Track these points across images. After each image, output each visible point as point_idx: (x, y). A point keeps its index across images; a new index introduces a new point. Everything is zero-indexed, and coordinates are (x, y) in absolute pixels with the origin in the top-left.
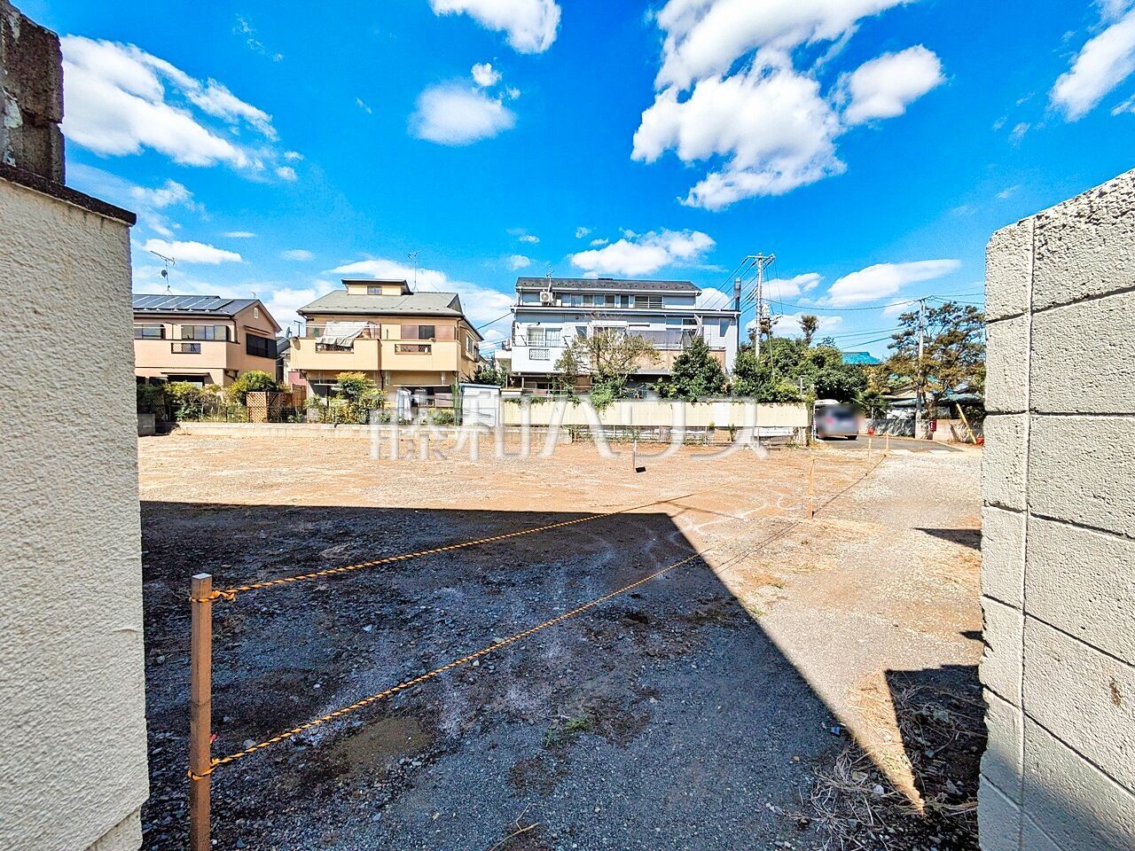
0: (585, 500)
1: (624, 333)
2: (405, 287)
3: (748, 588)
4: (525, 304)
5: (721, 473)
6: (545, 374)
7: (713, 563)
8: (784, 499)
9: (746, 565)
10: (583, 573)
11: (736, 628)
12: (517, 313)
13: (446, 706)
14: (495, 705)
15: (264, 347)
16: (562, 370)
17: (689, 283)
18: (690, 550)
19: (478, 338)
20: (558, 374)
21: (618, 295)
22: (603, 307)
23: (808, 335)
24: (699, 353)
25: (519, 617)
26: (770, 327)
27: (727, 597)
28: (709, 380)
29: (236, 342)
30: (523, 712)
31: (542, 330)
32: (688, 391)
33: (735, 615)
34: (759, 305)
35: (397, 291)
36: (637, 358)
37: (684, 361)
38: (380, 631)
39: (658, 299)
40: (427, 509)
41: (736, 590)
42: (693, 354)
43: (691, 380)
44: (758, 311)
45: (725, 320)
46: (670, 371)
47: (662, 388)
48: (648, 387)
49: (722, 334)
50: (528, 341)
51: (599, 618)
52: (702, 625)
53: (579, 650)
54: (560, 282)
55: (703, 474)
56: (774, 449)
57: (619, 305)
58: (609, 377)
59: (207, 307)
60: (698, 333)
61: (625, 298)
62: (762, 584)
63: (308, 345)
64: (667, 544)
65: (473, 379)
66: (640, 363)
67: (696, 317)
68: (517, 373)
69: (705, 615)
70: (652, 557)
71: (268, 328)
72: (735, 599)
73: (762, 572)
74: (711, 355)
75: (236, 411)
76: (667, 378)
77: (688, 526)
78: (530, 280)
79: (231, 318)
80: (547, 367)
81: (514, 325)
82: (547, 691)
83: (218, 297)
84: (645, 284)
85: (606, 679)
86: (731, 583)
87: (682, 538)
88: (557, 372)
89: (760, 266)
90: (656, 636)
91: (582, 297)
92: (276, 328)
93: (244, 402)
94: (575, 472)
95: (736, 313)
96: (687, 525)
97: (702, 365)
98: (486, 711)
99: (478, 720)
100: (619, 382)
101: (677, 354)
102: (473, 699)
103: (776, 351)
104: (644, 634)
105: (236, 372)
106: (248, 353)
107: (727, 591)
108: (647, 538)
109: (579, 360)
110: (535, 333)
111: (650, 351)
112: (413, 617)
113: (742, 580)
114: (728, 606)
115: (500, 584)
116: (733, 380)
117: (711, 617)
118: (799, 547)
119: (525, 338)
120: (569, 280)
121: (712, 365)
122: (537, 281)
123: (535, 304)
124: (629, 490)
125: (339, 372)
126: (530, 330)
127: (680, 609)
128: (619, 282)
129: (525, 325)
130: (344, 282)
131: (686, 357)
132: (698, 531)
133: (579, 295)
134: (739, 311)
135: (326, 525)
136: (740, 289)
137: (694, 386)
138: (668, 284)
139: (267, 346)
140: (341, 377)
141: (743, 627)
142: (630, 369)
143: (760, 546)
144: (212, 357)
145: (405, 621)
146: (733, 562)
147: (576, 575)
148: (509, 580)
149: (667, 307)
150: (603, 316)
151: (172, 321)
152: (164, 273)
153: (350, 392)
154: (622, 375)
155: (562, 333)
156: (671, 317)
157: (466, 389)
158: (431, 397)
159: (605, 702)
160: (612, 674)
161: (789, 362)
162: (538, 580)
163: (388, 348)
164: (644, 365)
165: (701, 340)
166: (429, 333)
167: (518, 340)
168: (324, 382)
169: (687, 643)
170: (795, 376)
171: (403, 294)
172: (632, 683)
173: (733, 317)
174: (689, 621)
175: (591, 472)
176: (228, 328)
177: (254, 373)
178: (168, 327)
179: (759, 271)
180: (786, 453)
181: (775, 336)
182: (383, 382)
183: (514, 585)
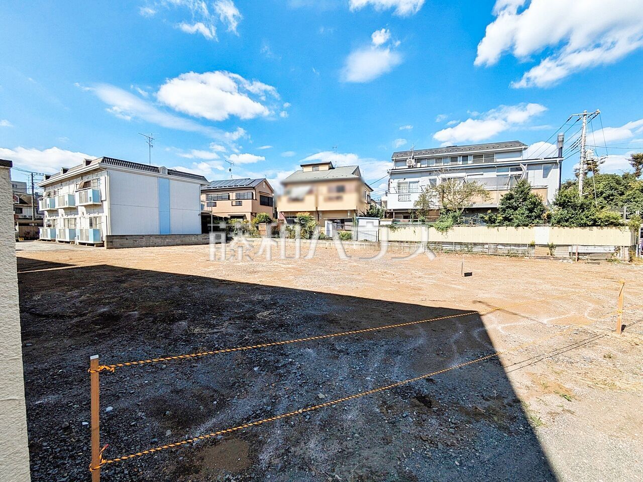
0: (419, 295)
1: (463, 181)
2: (330, 165)
3: (534, 393)
4: (397, 168)
5: (535, 280)
6: (407, 210)
7: (505, 361)
8: (595, 309)
9: (539, 369)
10: (398, 353)
11: (510, 433)
12: (391, 174)
13: (269, 440)
14: (298, 448)
15: (267, 201)
16: (418, 207)
17: (518, 142)
18: (489, 346)
19: (370, 190)
20: (416, 210)
21: (459, 156)
22: (449, 164)
23: (637, 169)
24: (522, 192)
25: (341, 380)
26: (597, 166)
27: (510, 398)
28: (531, 210)
29: (256, 199)
30: (313, 462)
31: (407, 183)
32: (512, 219)
33: (513, 419)
34: (583, 150)
35: (327, 167)
36: (472, 197)
37: (510, 197)
38: (262, 372)
39: (490, 156)
40: (321, 292)
41: (522, 393)
42: (517, 192)
43: (515, 211)
44: (582, 155)
45: (546, 165)
46: (497, 205)
47: (490, 217)
48: (479, 216)
49: (545, 176)
50: (397, 191)
51: (395, 393)
52: (478, 422)
53: (371, 418)
54: (420, 152)
55: (519, 281)
56: (593, 263)
57: (461, 163)
58: (450, 210)
59: (245, 184)
60: (524, 177)
61: (465, 157)
62: (550, 392)
63: (284, 199)
64: (469, 338)
65: (366, 214)
66: (474, 200)
67: (522, 166)
68: (391, 210)
69: (483, 411)
70: (454, 347)
71: (269, 192)
72: (517, 401)
73: (553, 379)
74: (532, 192)
75: (255, 233)
76: (494, 210)
77: (493, 325)
78: (401, 153)
79: (254, 188)
80: (409, 206)
81: (389, 181)
82: (335, 447)
83: (249, 179)
84: (481, 146)
85: (380, 451)
86: (518, 385)
87: (485, 336)
88: (414, 208)
89: (584, 121)
90: (433, 421)
91: (435, 160)
92: (272, 191)
93: (257, 228)
94: (420, 274)
95: (558, 160)
96: (492, 323)
97: (525, 200)
98: (290, 452)
99: (283, 458)
100: (458, 213)
101: (504, 193)
102: (287, 439)
103: (601, 184)
104: (424, 417)
105: (256, 213)
106: (261, 204)
107: (513, 392)
108: (456, 331)
109: (430, 200)
110: (402, 185)
111: (482, 192)
112: (282, 366)
113: (529, 383)
114: (508, 408)
115: (339, 352)
116: (554, 211)
117: (489, 414)
118: (600, 359)
119: (396, 188)
120: (426, 151)
121: (533, 200)
122: (405, 153)
123: (403, 167)
124: (454, 289)
125: (297, 212)
126: (399, 184)
127: (463, 400)
128: (462, 147)
129: (396, 181)
130: (302, 166)
131: (511, 195)
132: (501, 331)
133: (433, 158)
134: (561, 157)
135: (268, 298)
136: (563, 141)
137: (517, 215)
138: (499, 145)
139: (268, 200)
140: (298, 215)
141: (517, 433)
142: (466, 204)
143: (557, 352)
144: (246, 207)
145: (277, 368)
146: (524, 364)
147: (393, 353)
148: (347, 349)
149: (498, 160)
150: (446, 171)
151: (232, 191)
152: (230, 170)
153: (302, 223)
154: (460, 209)
155: (420, 184)
156: (500, 167)
157: (360, 220)
158: (343, 224)
159: (372, 473)
160: (387, 448)
161: (615, 193)
162: (365, 353)
163: (321, 198)
164: (478, 201)
165: (524, 183)
166: (341, 189)
167: (392, 190)
168: (291, 217)
169: (458, 436)
170: (620, 203)
171: (330, 169)
172: (399, 463)
173: (556, 163)
174: (467, 414)
175: (431, 274)
176: (252, 193)
177: (262, 214)
178: (231, 194)
179: (584, 124)
180: (604, 267)
181: (601, 173)
182: (318, 217)
183: (348, 354)
